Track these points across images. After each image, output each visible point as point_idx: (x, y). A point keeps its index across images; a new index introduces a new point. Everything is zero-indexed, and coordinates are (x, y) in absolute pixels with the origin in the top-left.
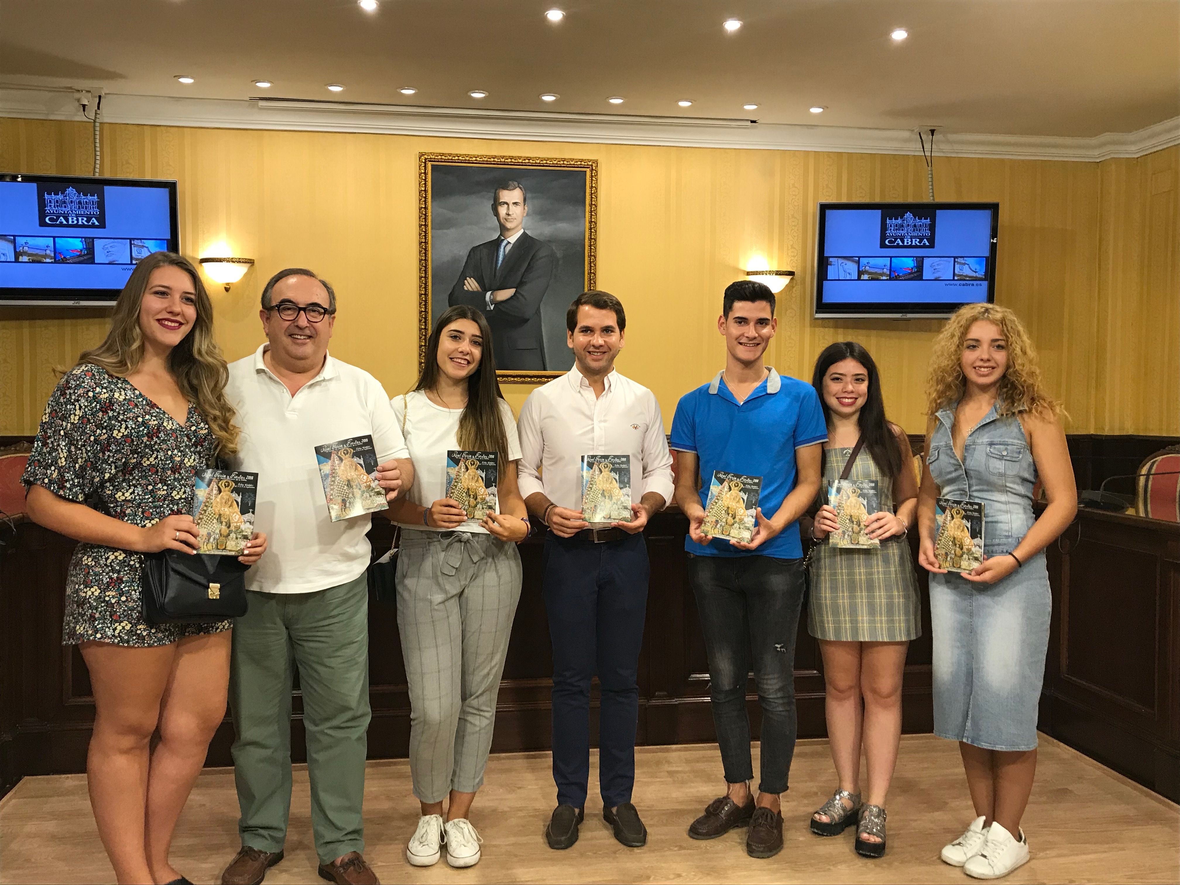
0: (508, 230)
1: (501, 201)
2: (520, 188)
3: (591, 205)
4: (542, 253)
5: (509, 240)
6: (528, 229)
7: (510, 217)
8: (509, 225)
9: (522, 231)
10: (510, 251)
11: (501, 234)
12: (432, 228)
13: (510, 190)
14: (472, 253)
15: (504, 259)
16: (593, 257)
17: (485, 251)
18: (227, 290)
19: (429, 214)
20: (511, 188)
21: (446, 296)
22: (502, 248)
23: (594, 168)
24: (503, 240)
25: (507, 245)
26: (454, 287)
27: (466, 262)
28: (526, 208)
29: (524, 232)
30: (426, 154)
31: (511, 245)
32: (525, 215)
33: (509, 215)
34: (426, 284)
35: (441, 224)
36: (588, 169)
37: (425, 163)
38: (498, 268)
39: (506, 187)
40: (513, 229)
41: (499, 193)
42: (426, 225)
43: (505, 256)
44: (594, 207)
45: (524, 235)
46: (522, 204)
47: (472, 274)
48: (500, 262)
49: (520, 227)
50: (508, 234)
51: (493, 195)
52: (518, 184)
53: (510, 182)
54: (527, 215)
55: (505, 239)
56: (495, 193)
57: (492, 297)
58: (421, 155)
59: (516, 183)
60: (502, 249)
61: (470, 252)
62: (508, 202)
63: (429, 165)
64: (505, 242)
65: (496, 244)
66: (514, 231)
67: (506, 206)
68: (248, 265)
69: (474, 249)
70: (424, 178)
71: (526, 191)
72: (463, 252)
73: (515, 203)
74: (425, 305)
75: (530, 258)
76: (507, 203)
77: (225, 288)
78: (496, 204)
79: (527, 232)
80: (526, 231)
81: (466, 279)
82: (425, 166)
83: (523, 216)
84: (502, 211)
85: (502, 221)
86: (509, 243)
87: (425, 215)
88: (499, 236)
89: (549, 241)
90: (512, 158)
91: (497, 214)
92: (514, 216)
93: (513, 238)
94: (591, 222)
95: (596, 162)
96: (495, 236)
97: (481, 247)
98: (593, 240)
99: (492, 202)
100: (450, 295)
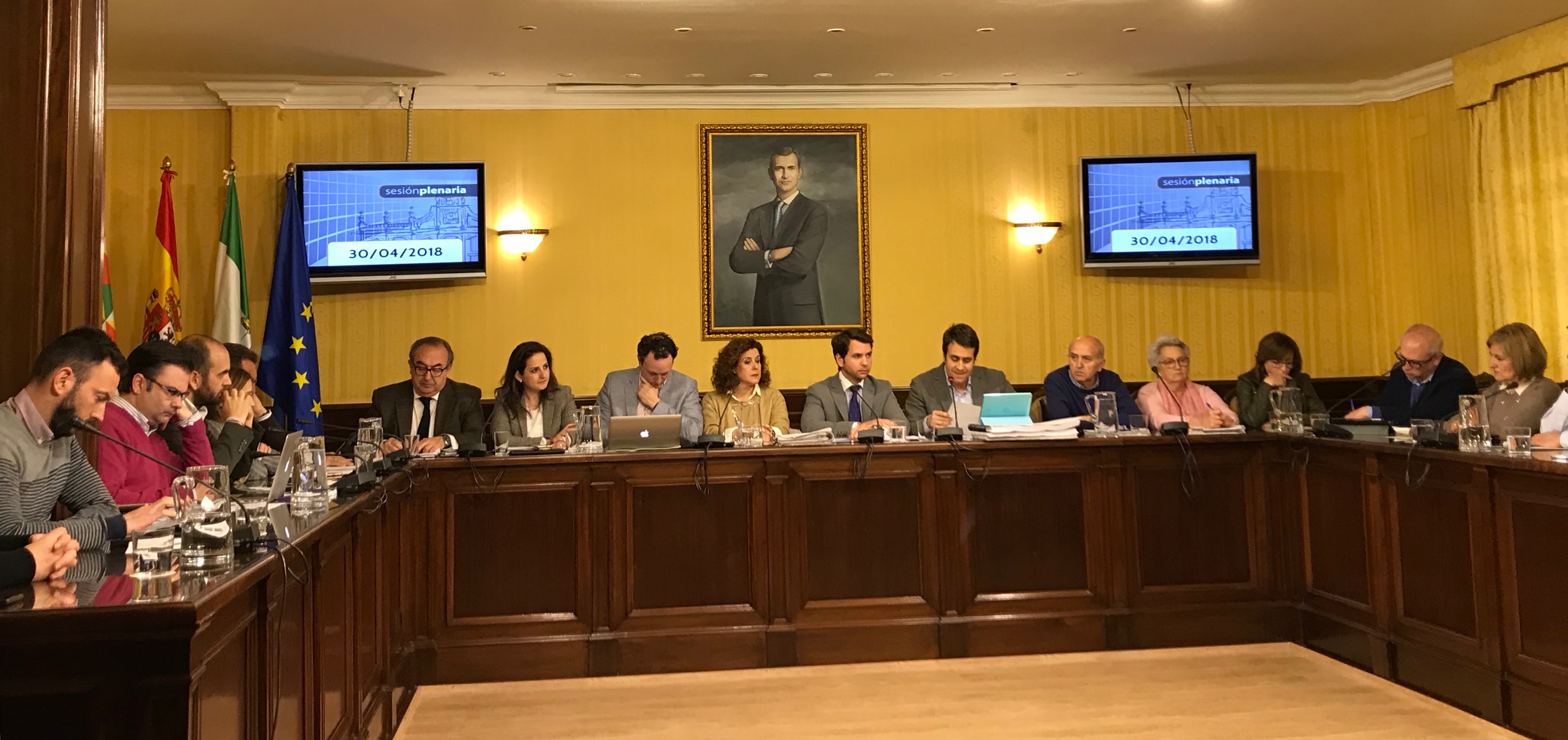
0: (785, 192)
1: (777, 165)
2: (795, 153)
3: (862, 166)
4: (818, 212)
5: (785, 201)
7: (785, 180)
8: (785, 188)
9: (797, 193)
10: (787, 211)
11: (777, 196)
12: (713, 194)
13: (785, 155)
14: (750, 215)
15: (780, 220)
16: (866, 214)
17: (763, 212)
19: (711, 180)
20: (786, 153)
22: (779, 208)
23: (863, 131)
24: (780, 202)
25: (783, 206)
26: (734, 248)
27: (746, 223)
28: (801, 171)
29: (799, 193)
30: (706, 125)
31: (788, 206)
32: (800, 177)
33: (784, 178)
34: (708, 246)
35: (723, 189)
36: (858, 133)
37: (706, 134)
38: (776, 227)
39: (781, 153)
40: (790, 190)
41: (775, 158)
42: (707, 191)
43: (781, 216)
44: (865, 167)
45: (800, 195)
46: (797, 167)
47: (751, 235)
48: (777, 222)
49: (795, 189)
50: (784, 195)
51: (770, 160)
52: (793, 149)
53: (785, 148)
54: (802, 177)
55: (782, 200)
56: (772, 159)
57: (770, 255)
58: (703, 127)
59: (791, 149)
60: (779, 210)
62: (784, 166)
63: (710, 135)
64: (782, 203)
66: (790, 193)
67: (782, 170)
68: (544, 235)
69: (752, 211)
70: (705, 147)
71: (800, 155)
73: (791, 168)
74: (708, 266)
75: (805, 218)
76: (783, 168)
77: (522, 258)
78: (772, 169)
79: (802, 193)
81: (745, 240)
82: (706, 137)
83: (798, 179)
84: (779, 175)
85: (778, 183)
86: (785, 204)
87: (707, 181)
88: (776, 199)
90: (786, 125)
91: (773, 178)
92: (788, 179)
93: (789, 200)
94: (862, 181)
95: (865, 125)
97: (759, 209)
98: (865, 198)
99: (769, 167)
100: (731, 256)
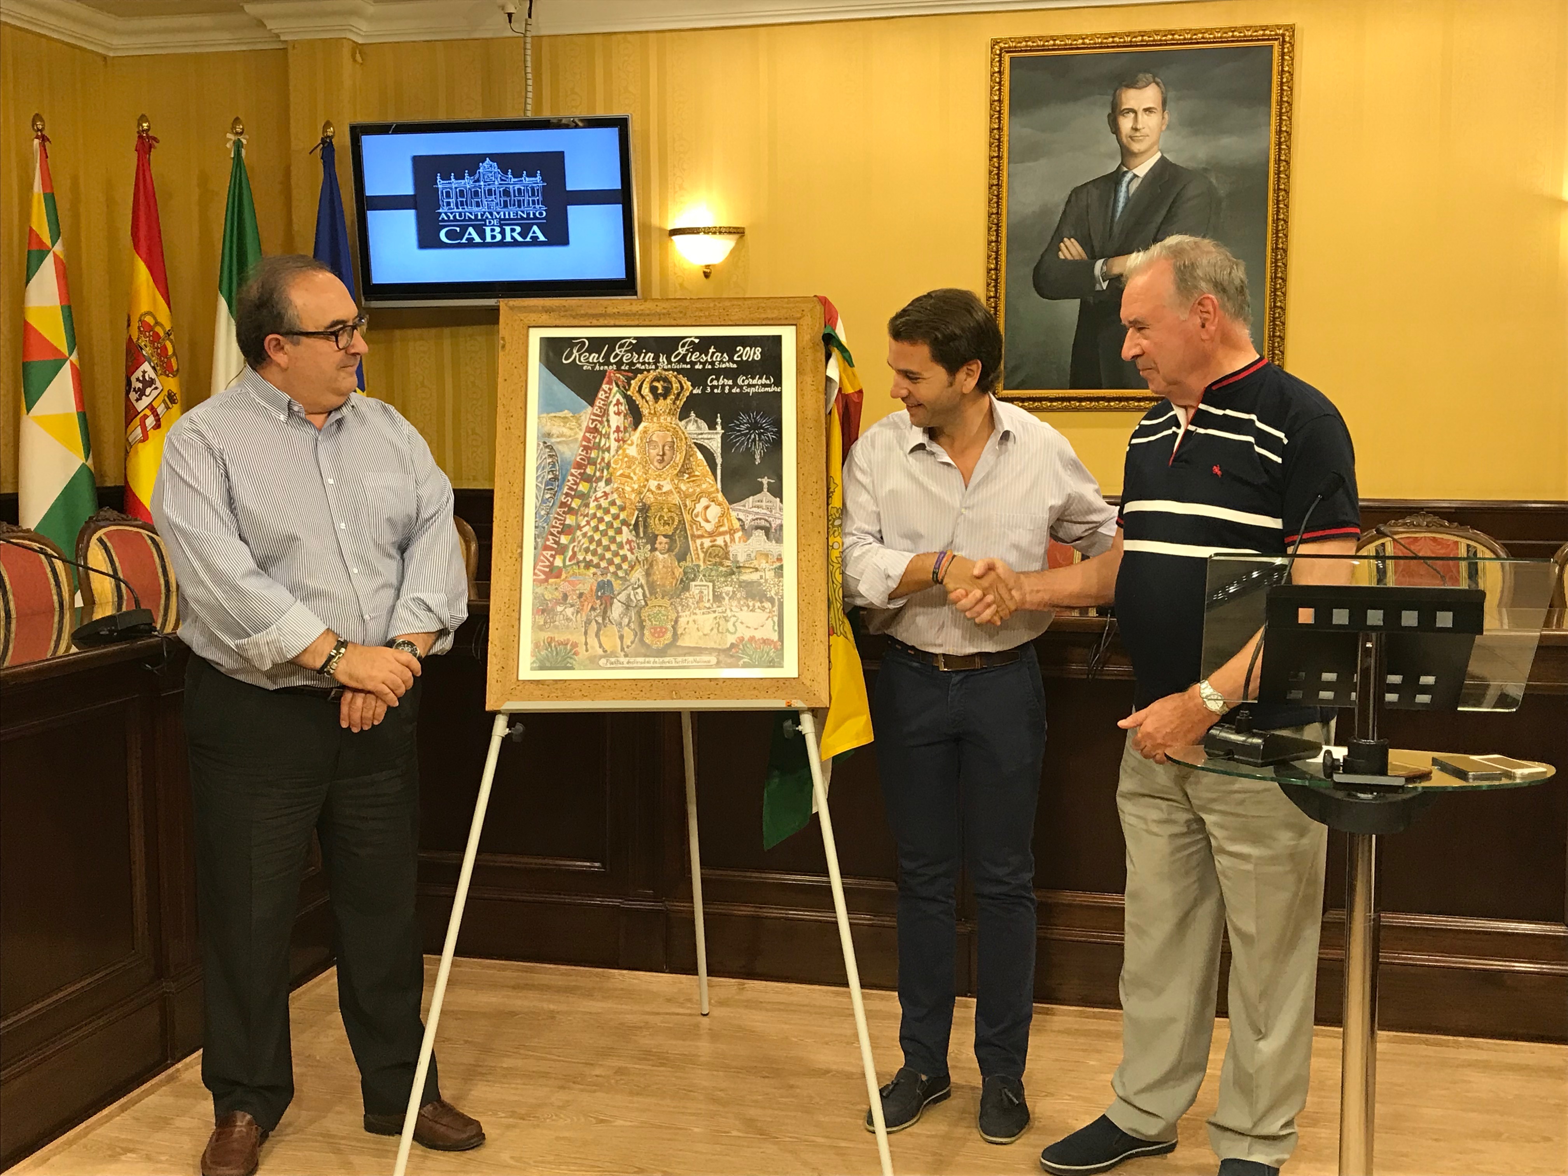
0: (1134, 155)
1: (1124, 107)
2: (1157, 84)
3: (1281, 103)
4: (1192, 190)
5: (1136, 171)
6: (1168, 152)
7: (1138, 134)
8: (1136, 147)
9: (1158, 156)
10: (1138, 188)
11: (1123, 163)
12: (1009, 161)
13: (1140, 88)
14: (1073, 198)
15: (1126, 204)
16: (1283, 191)
17: (1095, 193)
18: (707, 275)
19: (1005, 139)
20: (1140, 84)
21: (1029, 271)
22: (1124, 185)
23: (1287, 39)
24: (1126, 172)
25: (1132, 180)
26: (1042, 256)
27: (1064, 212)
28: (1166, 116)
29: (1163, 158)
30: (1002, 40)
31: (1140, 180)
32: (1164, 127)
33: (1136, 129)
34: (997, 252)
35: (1024, 154)
36: (1276, 43)
37: (1000, 55)
38: (1117, 218)
39: (1132, 84)
40: (1142, 153)
41: (1120, 95)
42: (999, 157)
43: (1128, 199)
44: (1286, 106)
45: (1163, 160)
46: (1160, 108)
47: (1073, 232)
48: (1120, 209)
49: (1156, 148)
50: (1133, 161)
51: (1110, 98)
52: (1154, 77)
53: (1141, 76)
54: (1169, 127)
55: (1130, 169)
56: (1114, 95)
57: (1105, 268)
58: (995, 42)
59: (1149, 76)
60: (1123, 188)
61: (1070, 195)
62: (1136, 108)
63: (1007, 57)
64: (1129, 176)
65: (1115, 178)
66: (1145, 156)
67: (1132, 115)
68: (736, 236)
69: (1076, 191)
70: (998, 80)
71: (1166, 87)
72: (1060, 197)
73: (1148, 110)
74: (996, 286)
75: (1171, 200)
76: (1135, 112)
77: (704, 272)
78: (1115, 113)
79: (1168, 157)
80: (1165, 155)
81: (1062, 241)
82: (1000, 61)
83: (1161, 131)
84: (1126, 124)
85: (1124, 140)
86: (1135, 176)
87: (999, 140)
88: (1119, 167)
89: (1205, 170)
90: (1142, 34)
91: (1115, 129)
92: (1146, 131)
93: (1142, 169)
94: (1279, 132)
95: (1292, 28)
96: (1112, 167)
97: (1089, 186)
98: (1284, 163)
99: (1109, 111)
100: (1036, 270)
